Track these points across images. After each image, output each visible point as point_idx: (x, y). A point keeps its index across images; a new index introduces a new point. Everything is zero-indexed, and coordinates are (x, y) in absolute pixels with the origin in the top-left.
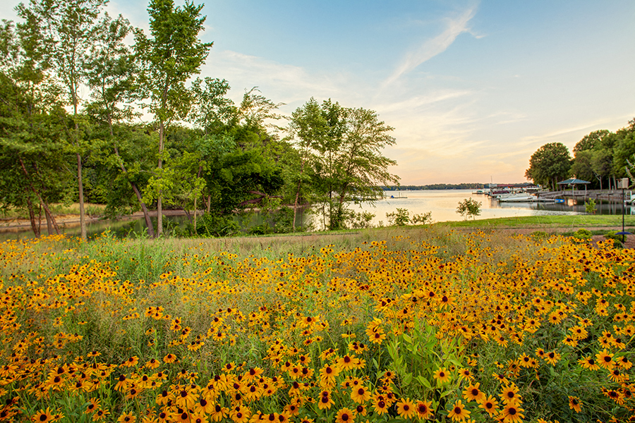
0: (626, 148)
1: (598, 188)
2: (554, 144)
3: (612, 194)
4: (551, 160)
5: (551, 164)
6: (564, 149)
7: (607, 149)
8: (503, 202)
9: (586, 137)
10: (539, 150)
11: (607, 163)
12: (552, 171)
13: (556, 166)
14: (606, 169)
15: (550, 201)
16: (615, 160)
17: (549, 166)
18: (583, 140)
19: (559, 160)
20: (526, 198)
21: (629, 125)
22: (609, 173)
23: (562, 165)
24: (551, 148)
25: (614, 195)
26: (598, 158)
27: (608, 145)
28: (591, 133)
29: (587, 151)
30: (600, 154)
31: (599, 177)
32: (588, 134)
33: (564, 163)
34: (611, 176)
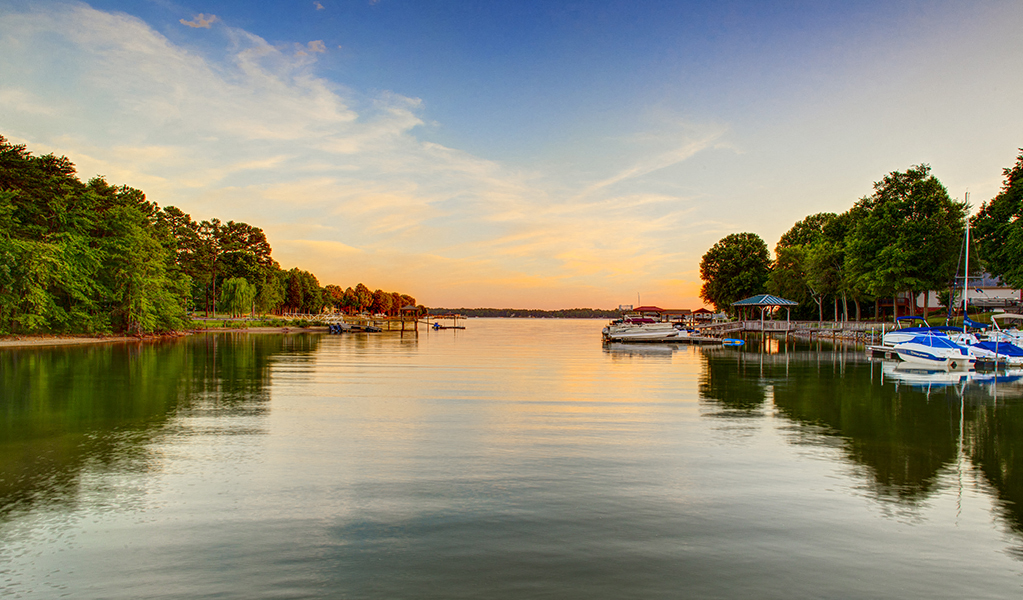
0: (870, 237)
1: (816, 318)
2: (743, 235)
3: (841, 331)
4: (736, 264)
5: (736, 272)
6: (759, 244)
7: (832, 242)
8: (615, 341)
9: (798, 225)
10: (716, 245)
11: (831, 269)
12: (738, 285)
13: (745, 274)
14: (830, 283)
15: (712, 343)
16: (849, 262)
17: (733, 275)
18: (794, 229)
19: (750, 265)
20: (663, 334)
21: (874, 192)
22: (835, 290)
23: (754, 274)
24: (737, 242)
25: (844, 333)
26: (816, 261)
27: (834, 235)
28: (808, 218)
29: (798, 247)
30: (821, 251)
31: (817, 297)
32: (802, 219)
33: (759, 271)
34: (839, 295)
